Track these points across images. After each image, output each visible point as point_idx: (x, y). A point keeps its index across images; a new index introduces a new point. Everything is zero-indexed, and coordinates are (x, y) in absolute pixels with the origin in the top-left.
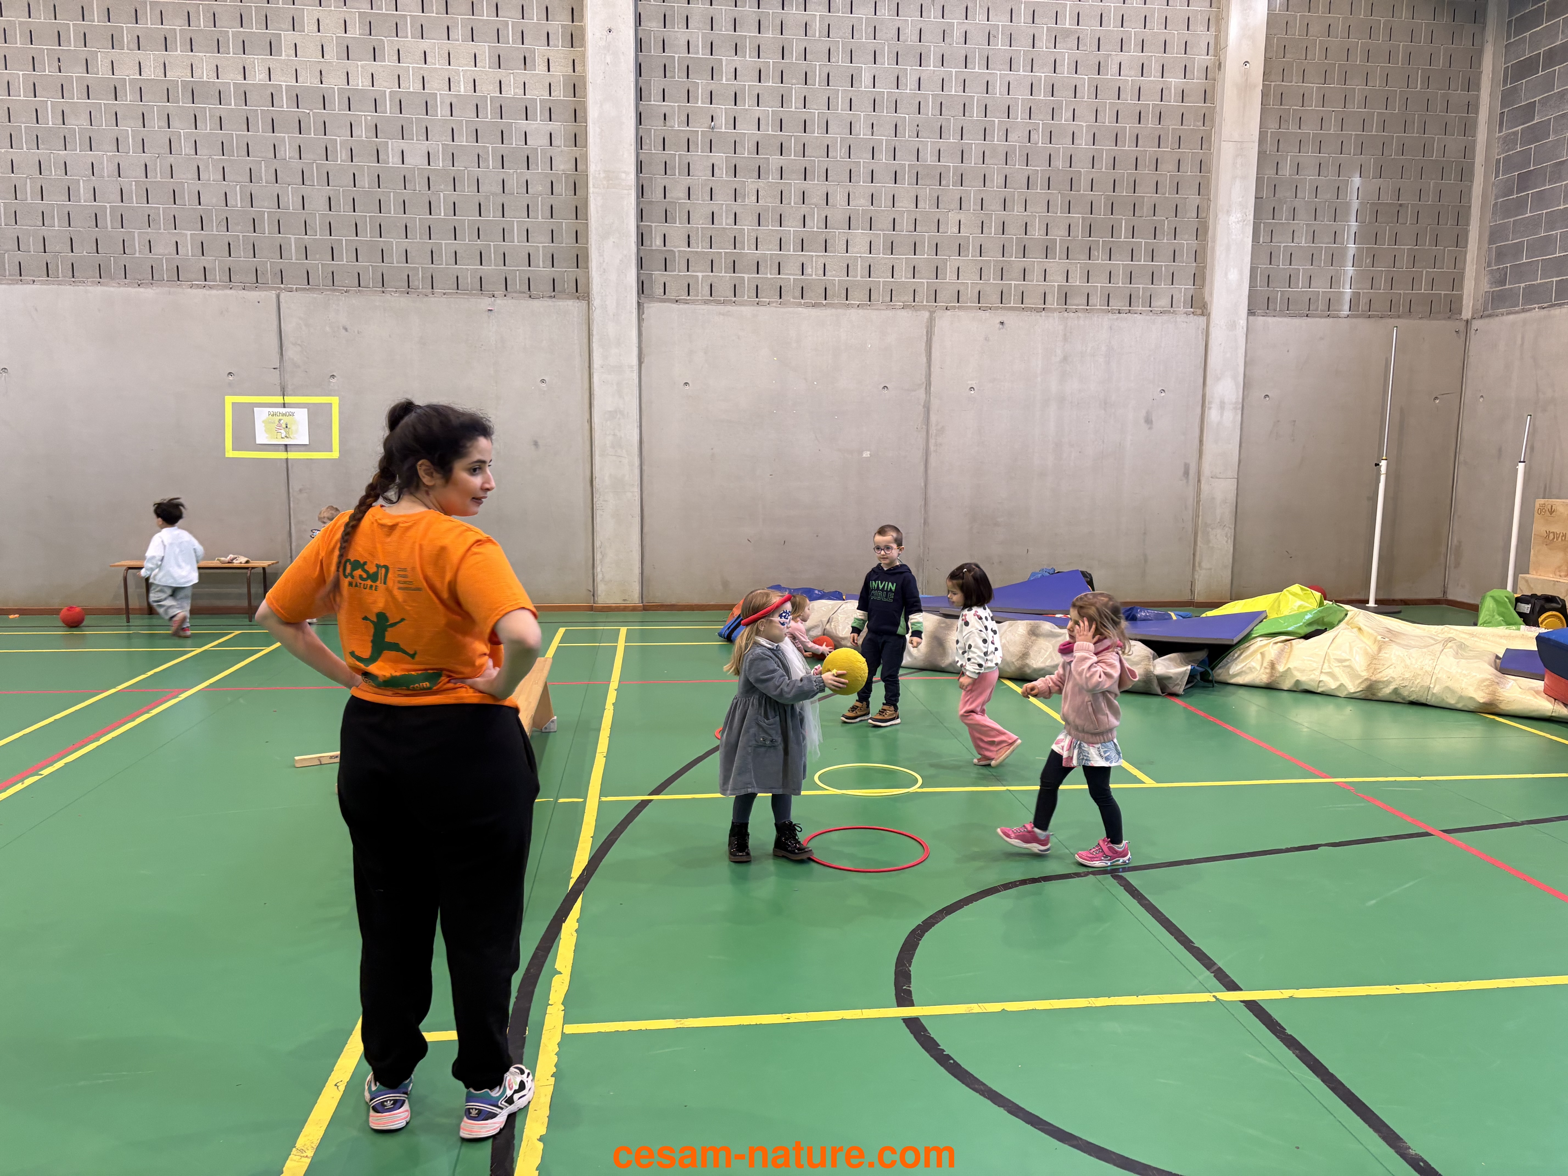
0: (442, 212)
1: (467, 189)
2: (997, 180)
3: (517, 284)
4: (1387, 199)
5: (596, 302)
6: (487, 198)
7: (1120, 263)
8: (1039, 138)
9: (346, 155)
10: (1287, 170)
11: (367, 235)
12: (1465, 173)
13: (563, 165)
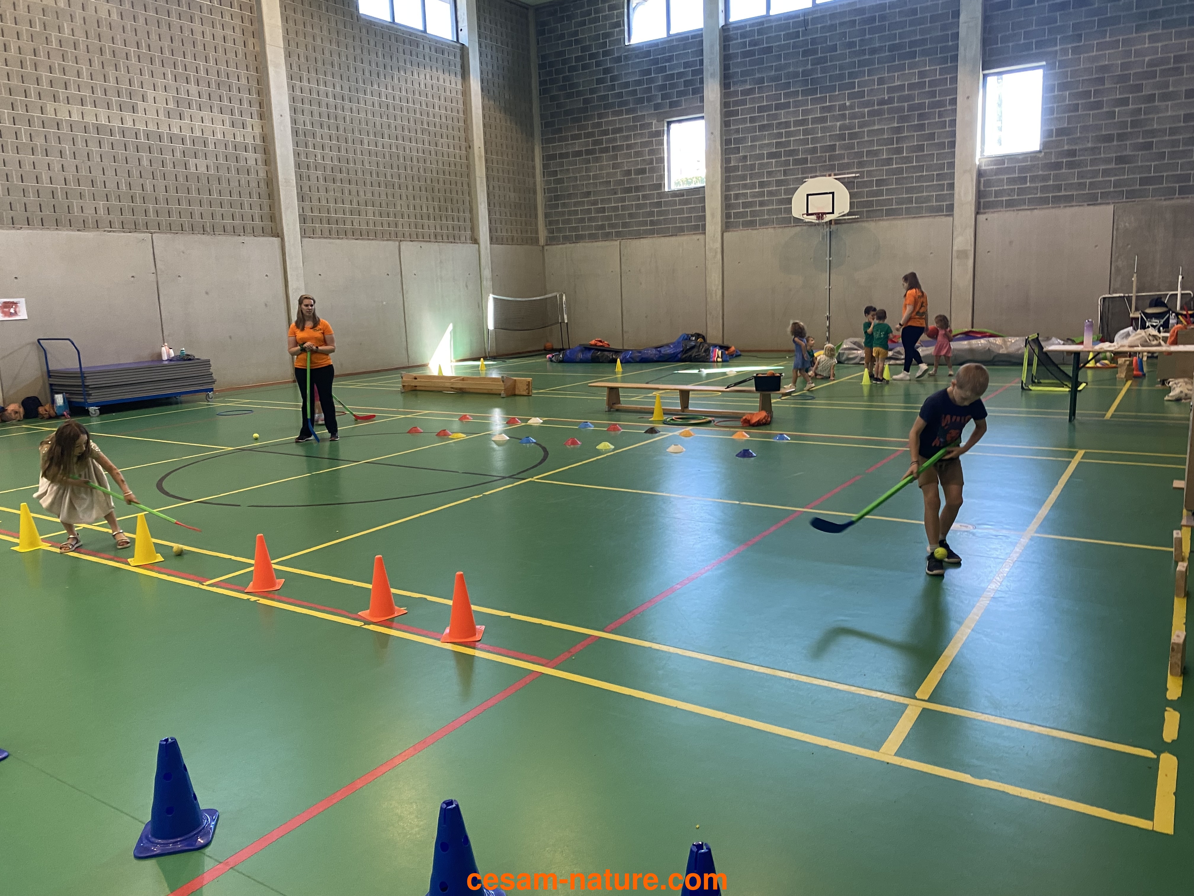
0: (215, 196)
1: (224, 184)
2: (411, 188)
3: (249, 230)
4: (517, 201)
5: (286, 239)
6: (233, 188)
7: (450, 222)
8: (421, 170)
9: (172, 165)
10: (491, 188)
11: (184, 206)
12: (535, 192)
13: (262, 175)
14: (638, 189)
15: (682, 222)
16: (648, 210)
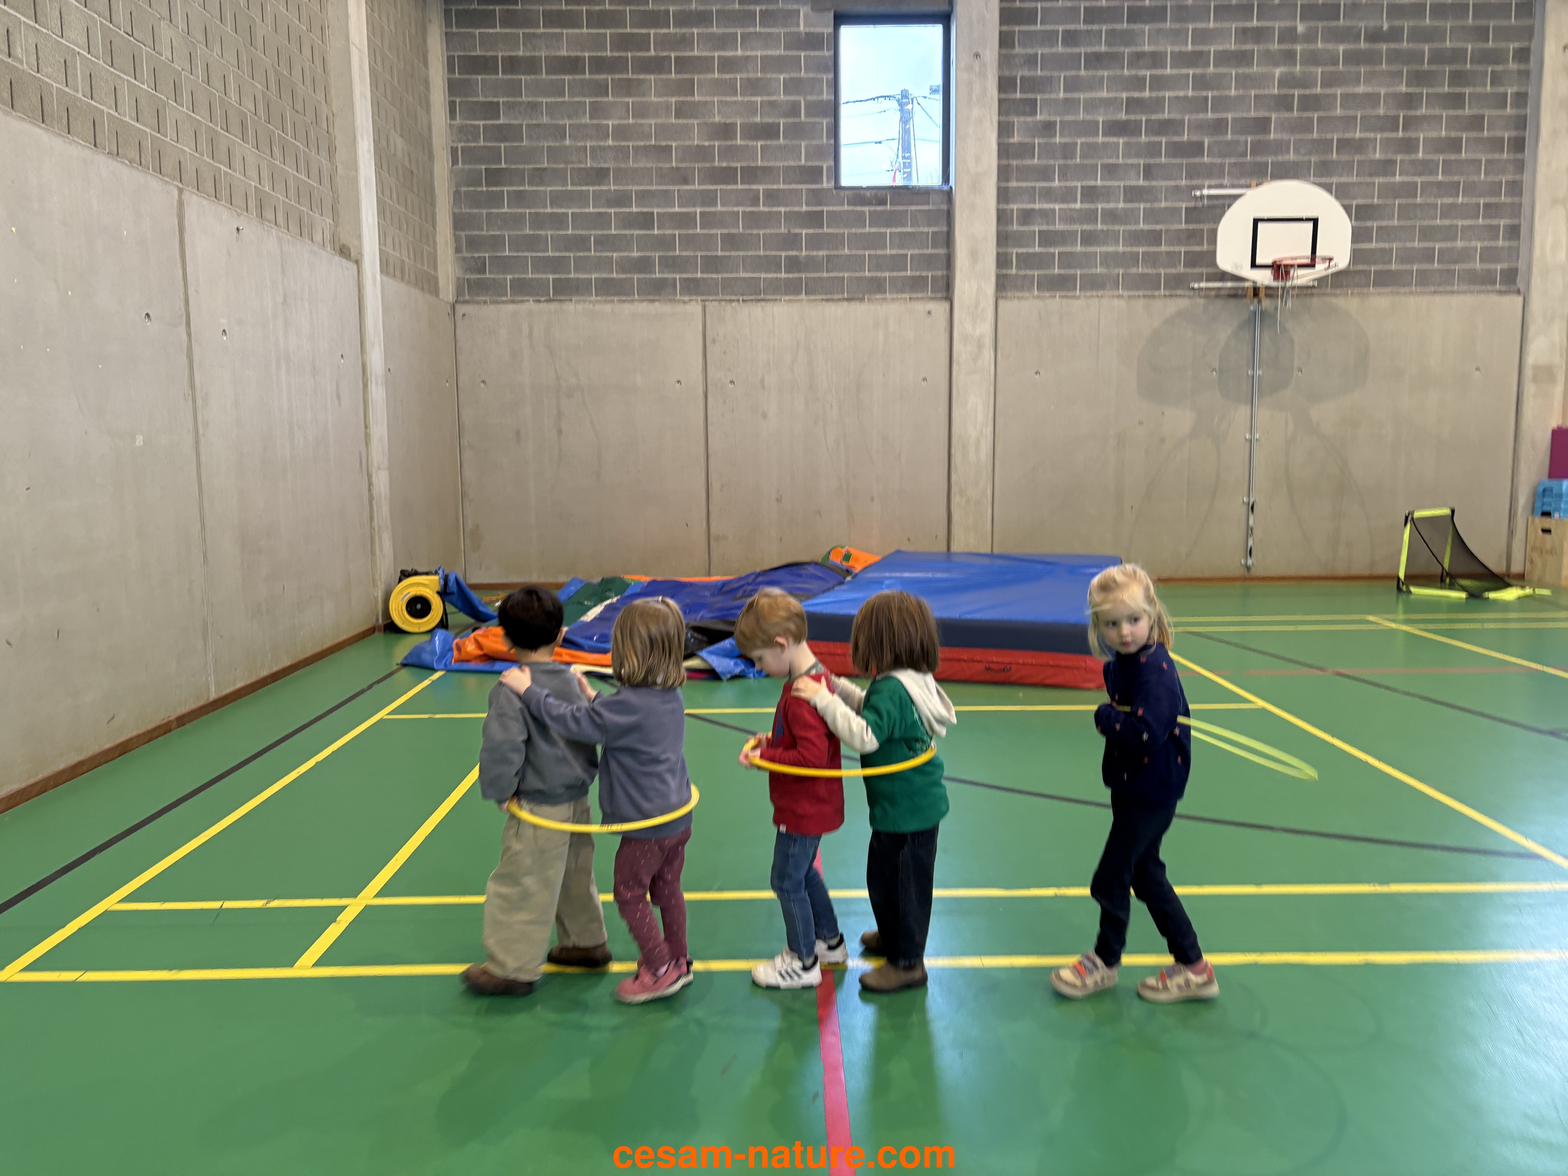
12: (431, 151)
14: (752, 174)
15: (879, 268)
16: (783, 230)
